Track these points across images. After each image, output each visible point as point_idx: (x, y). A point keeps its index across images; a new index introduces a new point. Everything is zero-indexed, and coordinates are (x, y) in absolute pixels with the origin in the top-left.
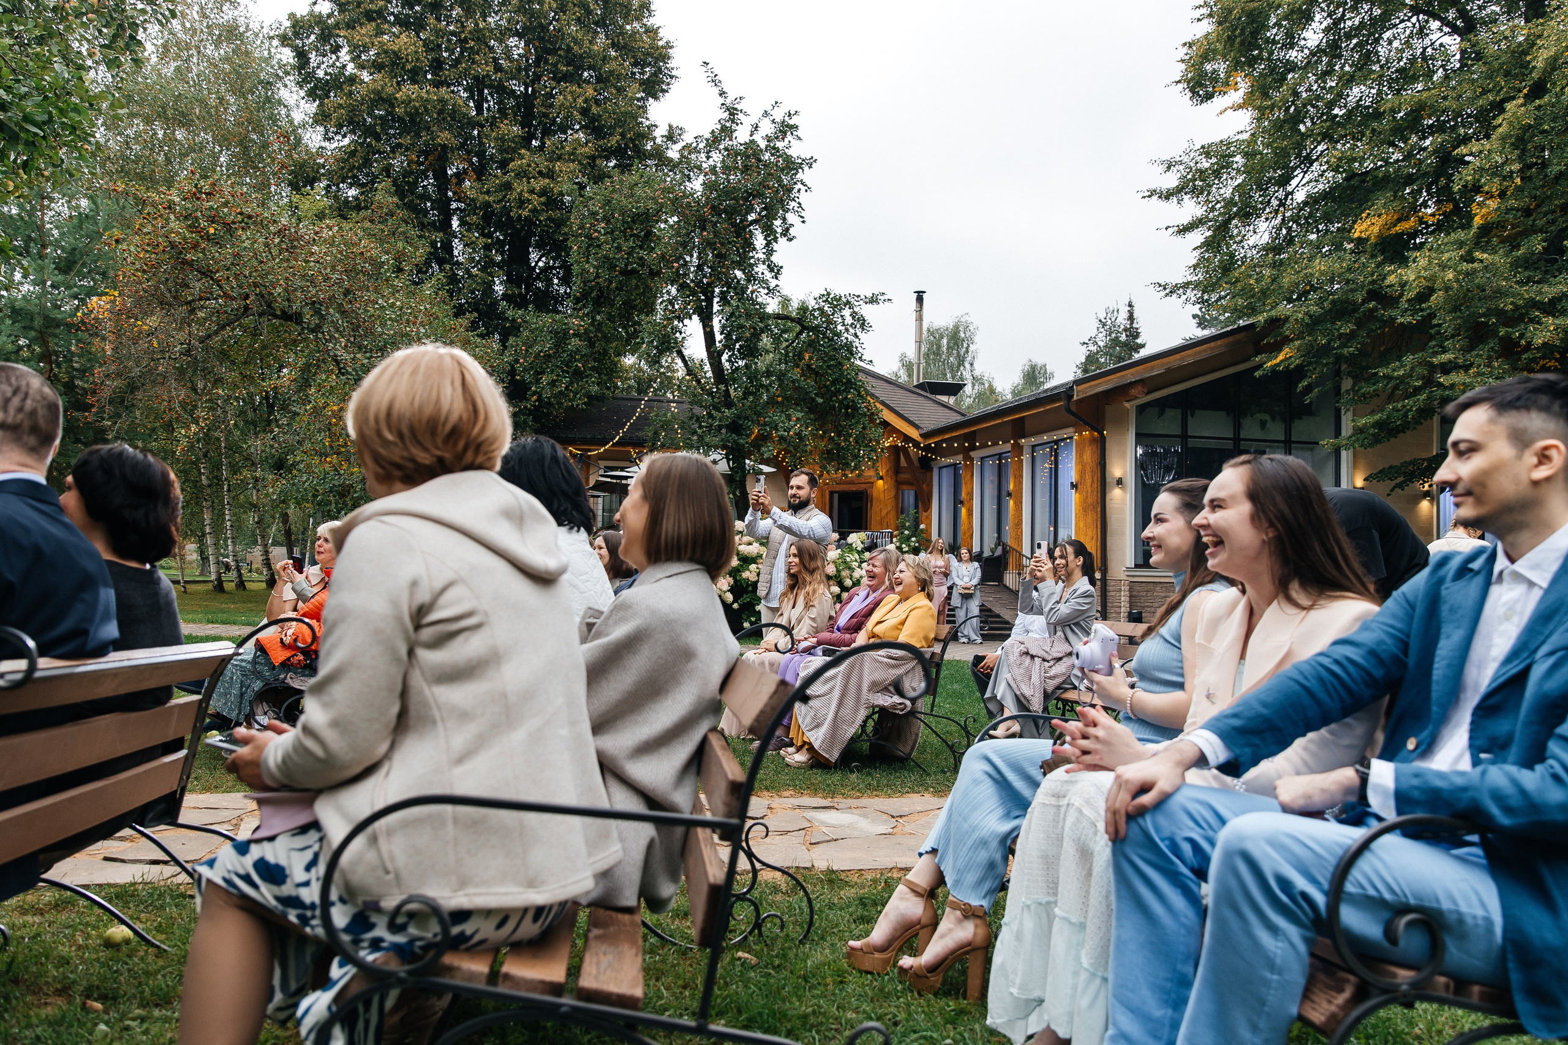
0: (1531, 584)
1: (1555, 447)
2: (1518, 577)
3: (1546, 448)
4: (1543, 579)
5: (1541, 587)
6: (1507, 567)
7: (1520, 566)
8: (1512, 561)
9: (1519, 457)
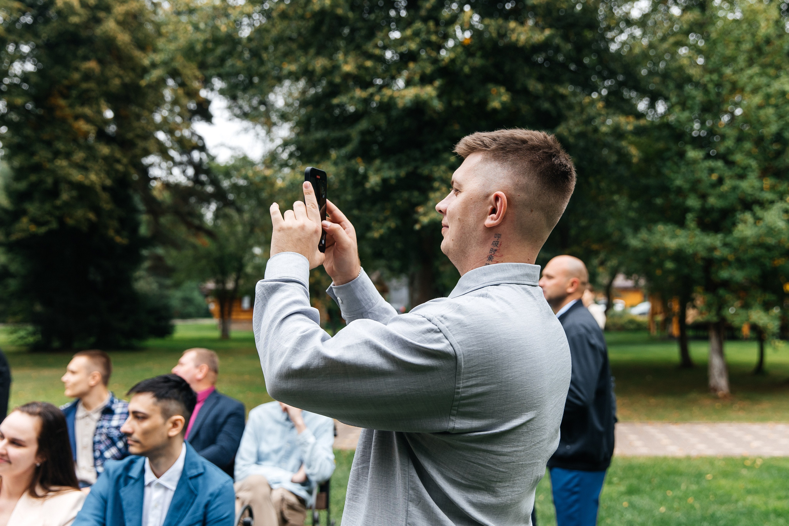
0: (166, 489)
1: (180, 420)
2: (159, 486)
3: (177, 420)
4: (173, 486)
5: (171, 490)
6: (154, 481)
7: (161, 480)
8: (158, 477)
9: (165, 424)
